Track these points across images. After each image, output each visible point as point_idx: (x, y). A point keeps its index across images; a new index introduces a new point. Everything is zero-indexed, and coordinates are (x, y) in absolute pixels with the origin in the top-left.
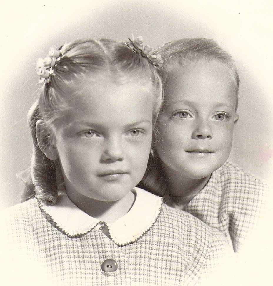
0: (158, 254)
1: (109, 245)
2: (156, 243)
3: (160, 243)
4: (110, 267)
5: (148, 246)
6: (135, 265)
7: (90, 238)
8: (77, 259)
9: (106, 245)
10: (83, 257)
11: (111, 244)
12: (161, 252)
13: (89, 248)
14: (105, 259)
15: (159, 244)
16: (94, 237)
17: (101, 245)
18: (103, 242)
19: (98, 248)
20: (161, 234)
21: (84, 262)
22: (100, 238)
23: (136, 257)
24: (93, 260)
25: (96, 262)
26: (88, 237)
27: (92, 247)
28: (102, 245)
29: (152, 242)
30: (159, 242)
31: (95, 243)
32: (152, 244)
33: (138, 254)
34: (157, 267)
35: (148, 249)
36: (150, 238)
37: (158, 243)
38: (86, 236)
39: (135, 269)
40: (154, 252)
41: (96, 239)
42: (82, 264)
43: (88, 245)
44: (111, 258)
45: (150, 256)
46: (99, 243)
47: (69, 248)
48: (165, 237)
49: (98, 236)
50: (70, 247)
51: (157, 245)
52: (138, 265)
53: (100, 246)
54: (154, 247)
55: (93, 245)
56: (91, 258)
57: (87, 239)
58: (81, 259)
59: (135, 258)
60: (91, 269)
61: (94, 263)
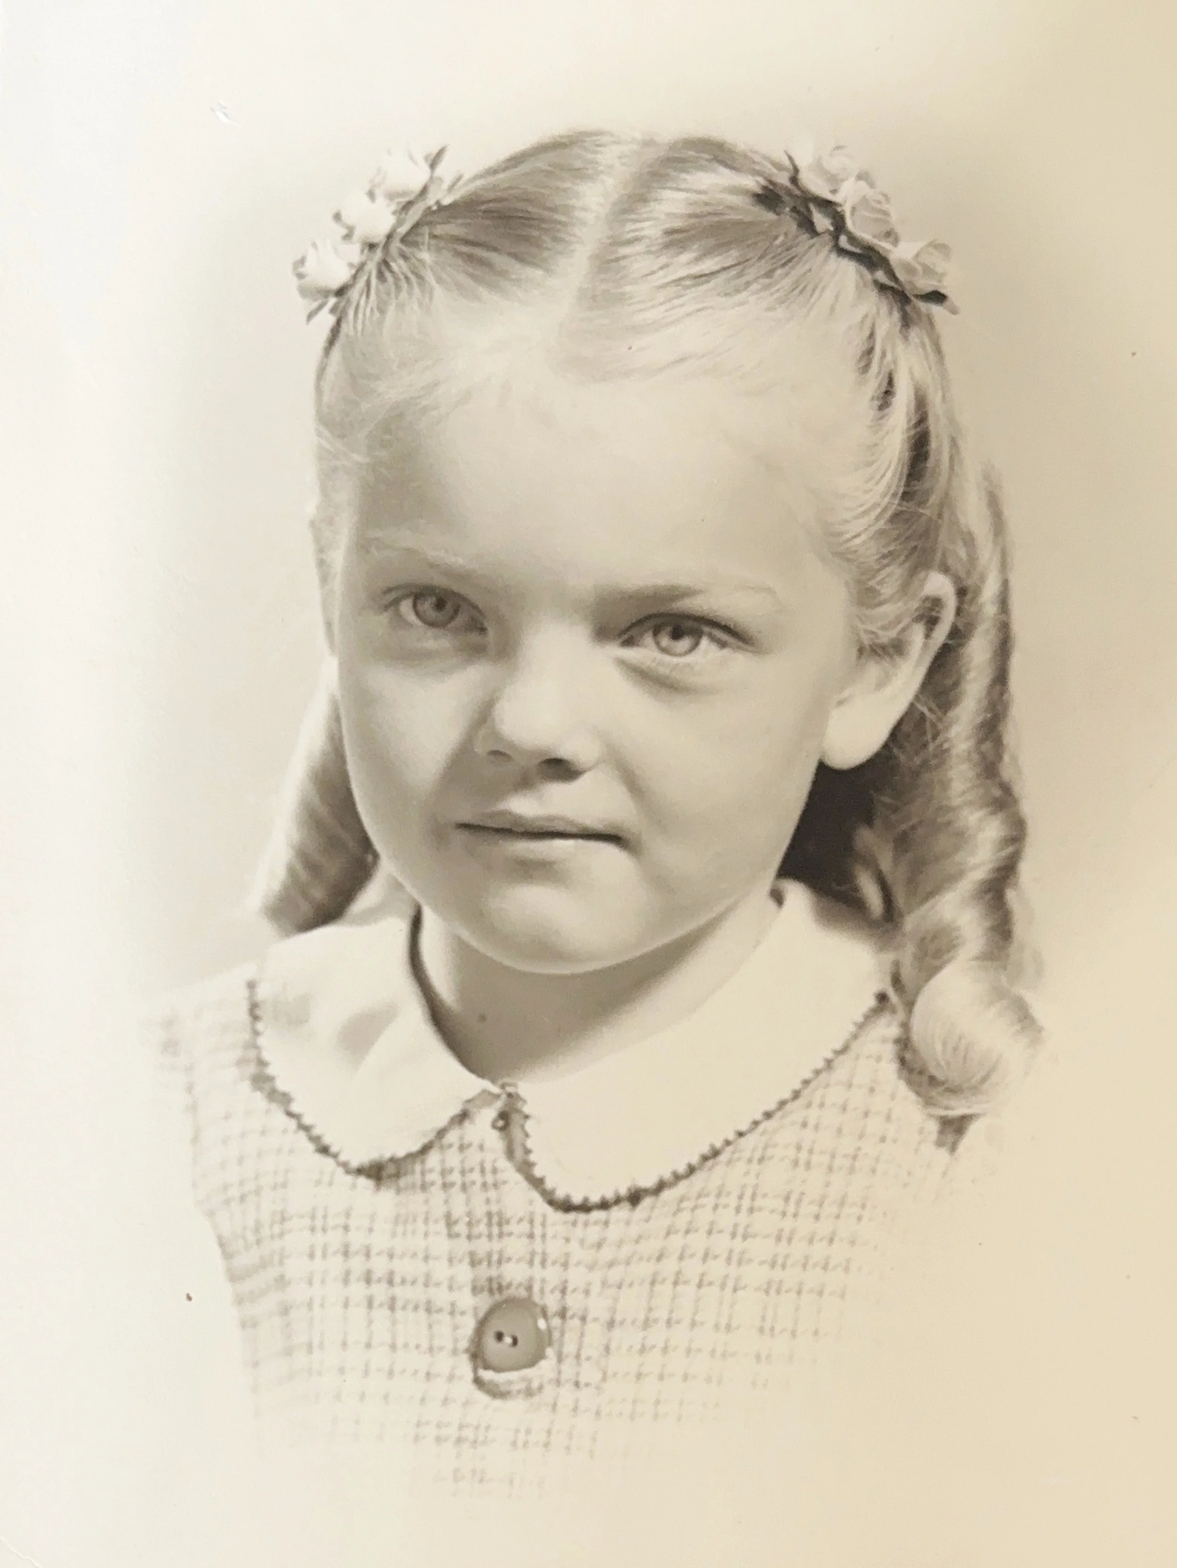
0: (780, 1261)
1: (525, 1227)
2: (779, 1204)
3: (799, 1202)
4: (508, 1340)
5: (726, 1218)
6: (647, 1324)
7: (440, 1182)
8: (358, 1290)
9: (508, 1222)
10: (391, 1282)
11: (531, 1222)
12: (798, 1249)
13: (426, 1234)
14: (497, 1297)
15: (791, 1209)
16: (456, 1177)
17: (485, 1220)
18: (494, 1208)
19: (469, 1237)
20: (811, 1151)
21: (392, 1308)
22: (484, 1185)
23: (653, 1283)
24: (442, 1297)
25: (452, 1313)
26: (429, 1177)
27: (444, 1231)
28: (489, 1224)
29: (753, 1197)
30: (794, 1197)
31: (459, 1209)
32: (751, 1210)
33: (670, 1266)
34: (772, 1329)
35: (726, 1236)
36: (747, 1173)
37: (787, 1199)
38: (423, 1173)
39: (643, 1350)
40: (760, 1248)
41: (464, 1188)
42: (381, 1315)
43: (426, 1221)
44: (523, 1293)
45: (733, 1270)
46: (480, 1211)
47: (324, 1230)
48: (830, 1169)
49: (476, 1176)
50: (331, 1222)
51: (784, 1214)
52: (662, 1324)
53: (482, 1228)
54: (765, 1222)
55: (450, 1221)
56: (432, 1290)
57: (424, 1187)
58: (380, 1292)
59: (646, 1286)
60: (425, 1346)
61: (445, 1317)
